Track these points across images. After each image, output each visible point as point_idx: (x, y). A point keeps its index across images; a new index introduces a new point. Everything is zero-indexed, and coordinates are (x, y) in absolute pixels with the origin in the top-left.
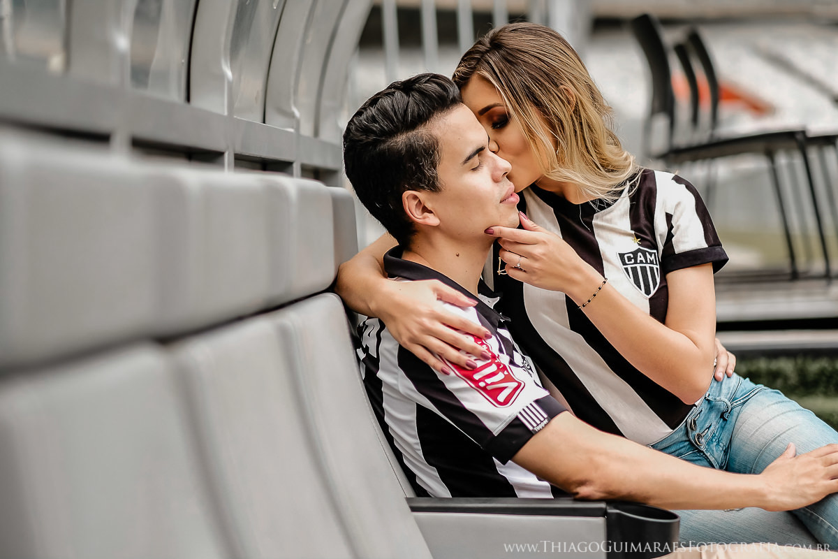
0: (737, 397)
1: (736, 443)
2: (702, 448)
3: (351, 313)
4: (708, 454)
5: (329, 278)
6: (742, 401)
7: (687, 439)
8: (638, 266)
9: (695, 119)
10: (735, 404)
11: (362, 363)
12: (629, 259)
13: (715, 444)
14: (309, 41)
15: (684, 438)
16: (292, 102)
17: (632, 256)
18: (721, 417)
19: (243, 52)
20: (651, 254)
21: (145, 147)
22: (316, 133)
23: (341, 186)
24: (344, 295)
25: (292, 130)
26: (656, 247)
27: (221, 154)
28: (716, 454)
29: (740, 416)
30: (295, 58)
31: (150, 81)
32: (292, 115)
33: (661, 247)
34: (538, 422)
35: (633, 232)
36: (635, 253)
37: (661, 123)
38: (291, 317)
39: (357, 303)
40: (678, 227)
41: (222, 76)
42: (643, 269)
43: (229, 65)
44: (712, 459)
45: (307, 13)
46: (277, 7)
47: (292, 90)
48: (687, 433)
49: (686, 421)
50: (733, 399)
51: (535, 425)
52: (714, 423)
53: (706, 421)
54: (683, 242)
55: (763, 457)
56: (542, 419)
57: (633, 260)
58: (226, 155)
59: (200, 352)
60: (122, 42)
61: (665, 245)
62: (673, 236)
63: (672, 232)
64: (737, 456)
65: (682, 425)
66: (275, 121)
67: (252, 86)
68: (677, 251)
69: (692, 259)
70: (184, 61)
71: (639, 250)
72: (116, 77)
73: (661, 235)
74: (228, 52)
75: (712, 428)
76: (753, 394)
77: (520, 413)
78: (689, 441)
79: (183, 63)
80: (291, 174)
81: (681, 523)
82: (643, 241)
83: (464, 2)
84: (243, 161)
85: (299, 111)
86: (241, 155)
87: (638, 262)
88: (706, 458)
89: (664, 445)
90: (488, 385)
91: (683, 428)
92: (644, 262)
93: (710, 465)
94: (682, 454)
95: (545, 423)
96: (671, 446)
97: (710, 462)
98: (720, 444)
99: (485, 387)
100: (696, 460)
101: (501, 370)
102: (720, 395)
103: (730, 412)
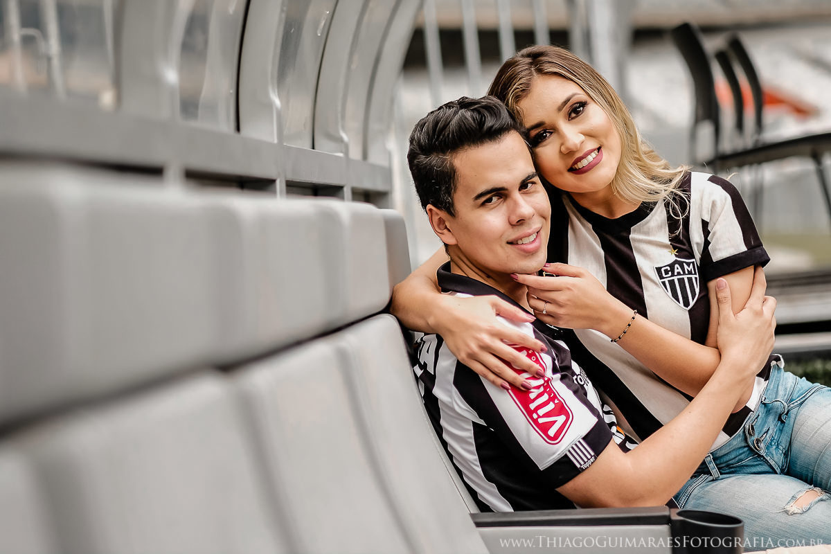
0: (794, 398)
1: (795, 446)
2: (762, 453)
4: (768, 458)
5: (384, 299)
6: (799, 402)
7: (746, 445)
8: (675, 278)
9: (740, 125)
10: (792, 406)
11: (421, 382)
12: (666, 272)
13: (774, 447)
14: (354, 66)
15: (743, 444)
16: (340, 127)
17: (669, 269)
18: (778, 420)
19: (290, 79)
20: (688, 264)
21: (199, 178)
22: (365, 156)
23: (392, 208)
25: (341, 155)
26: (693, 256)
27: (271, 182)
28: (776, 458)
29: (798, 418)
30: (341, 82)
31: (200, 112)
32: (340, 140)
34: (586, 460)
35: (671, 244)
36: (672, 266)
37: (706, 130)
38: (349, 339)
39: (414, 320)
40: (714, 234)
41: (270, 105)
42: (681, 281)
43: (277, 94)
44: (772, 463)
45: (351, 38)
46: (321, 34)
47: (339, 115)
48: (746, 439)
49: (744, 426)
50: (790, 400)
51: (582, 463)
52: (772, 427)
53: (763, 426)
54: (720, 249)
55: (824, 459)
56: (589, 457)
57: (670, 273)
58: (278, 182)
59: (261, 378)
60: (171, 76)
61: (703, 254)
62: (709, 243)
63: (708, 239)
64: (797, 458)
65: (740, 431)
66: (324, 146)
67: (300, 111)
68: (715, 259)
69: (732, 265)
70: (233, 91)
71: (676, 262)
72: (167, 110)
74: (275, 81)
75: (770, 432)
76: (810, 394)
77: (569, 451)
78: (748, 446)
79: (231, 94)
80: (342, 198)
82: (680, 252)
83: (506, 21)
84: (294, 189)
85: (347, 135)
86: (292, 181)
87: (676, 274)
88: (767, 462)
89: (723, 452)
90: (539, 417)
91: (742, 434)
92: (682, 273)
93: (771, 470)
94: (741, 460)
95: (592, 460)
96: (730, 452)
97: (771, 466)
98: (780, 447)
99: (537, 419)
100: (757, 465)
101: (551, 399)
102: (776, 397)
103: (787, 414)
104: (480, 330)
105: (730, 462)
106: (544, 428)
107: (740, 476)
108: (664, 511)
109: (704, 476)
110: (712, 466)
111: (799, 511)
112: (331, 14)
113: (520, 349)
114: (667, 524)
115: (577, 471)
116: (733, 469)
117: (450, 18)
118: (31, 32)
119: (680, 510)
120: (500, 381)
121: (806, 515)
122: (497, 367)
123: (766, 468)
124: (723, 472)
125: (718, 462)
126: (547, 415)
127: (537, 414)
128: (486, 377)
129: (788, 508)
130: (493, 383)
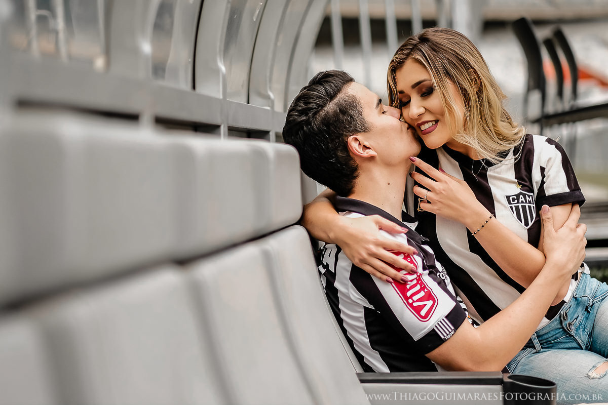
0: (597, 295)
1: (597, 330)
2: (573, 333)
3: (314, 241)
4: (577, 338)
5: (297, 215)
6: (601, 298)
7: (561, 327)
8: (520, 205)
9: (560, 93)
10: (596, 300)
11: (323, 276)
12: (514, 200)
13: (582, 330)
14: (279, 44)
15: (559, 326)
16: (268, 88)
17: (516, 198)
18: (585, 310)
19: (233, 51)
20: (529, 196)
21: (166, 123)
24: (309, 227)
25: (268, 108)
26: (532, 191)
27: (218, 127)
28: (583, 338)
29: (599, 309)
30: (270, 56)
31: (167, 75)
32: (268, 97)
33: (536, 191)
34: (448, 333)
35: (516, 180)
36: (518, 196)
37: (536, 97)
38: (272, 244)
39: (319, 233)
40: (548, 176)
41: (218, 71)
42: (524, 207)
43: (223, 62)
44: (580, 341)
45: (277, 24)
46: (256, 20)
47: (268, 79)
48: (561, 323)
49: (560, 313)
50: (594, 297)
51: (445, 335)
52: (580, 315)
53: (574, 314)
54: (552, 188)
56: (450, 331)
57: (516, 201)
58: (222, 127)
59: (207, 270)
60: (146, 47)
61: (539, 190)
62: (544, 183)
63: (544, 180)
64: (597, 339)
65: (557, 316)
66: (256, 102)
67: (239, 75)
68: (547, 194)
69: (557, 200)
70: (191, 60)
71: (520, 193)
72: (143, 73)
73: (536, 182)
74: (222, 53)
75: (579, 318)
77: (436, 326)
78: (563, 328)
79: (190, 62)
80: (268, 140)
81: (558, 388)
82: (523, 186)
83: (391, 13)
84: (233, 132)
85: (273, 94)
86: (232, 127)
87: (520, 202)
88: (576, 340)
89: (545, 331)
90: (414, 301)
91: (558, 319)
92: (524, 202)
93: (578, 347)
94: (557, 338)
95: (452, 333)
96: (549, 332)
97: (578, 344)
98: (586, 330)
99: (412, 303)
100: (568, 342)
101: (422, 289)
102: (584, 294)
103: (592, 307)
104: (368, 242)
105: (549, 339)
106: (418, 310)
107: (556, 350)
108: (499, 375)
109: (529, 350)
110: (536, 342)
111: (598, 377)
112: (264, 5)
113: (398, 254)
114: (500, 384)
115: (441, 341)
116: (551, 345)
117: (350, 9)
118: (44, 12)
119: (510, 374)
120: (385, 277)
121: (602, 379)
122: (382, 268)
123: (574, 345)
124: (544, 346)
125: (540, 339)
126: (419, 300)
127: (412, 300)
128: (374, 275)
129: (590, 374)
130: (380, 279)
